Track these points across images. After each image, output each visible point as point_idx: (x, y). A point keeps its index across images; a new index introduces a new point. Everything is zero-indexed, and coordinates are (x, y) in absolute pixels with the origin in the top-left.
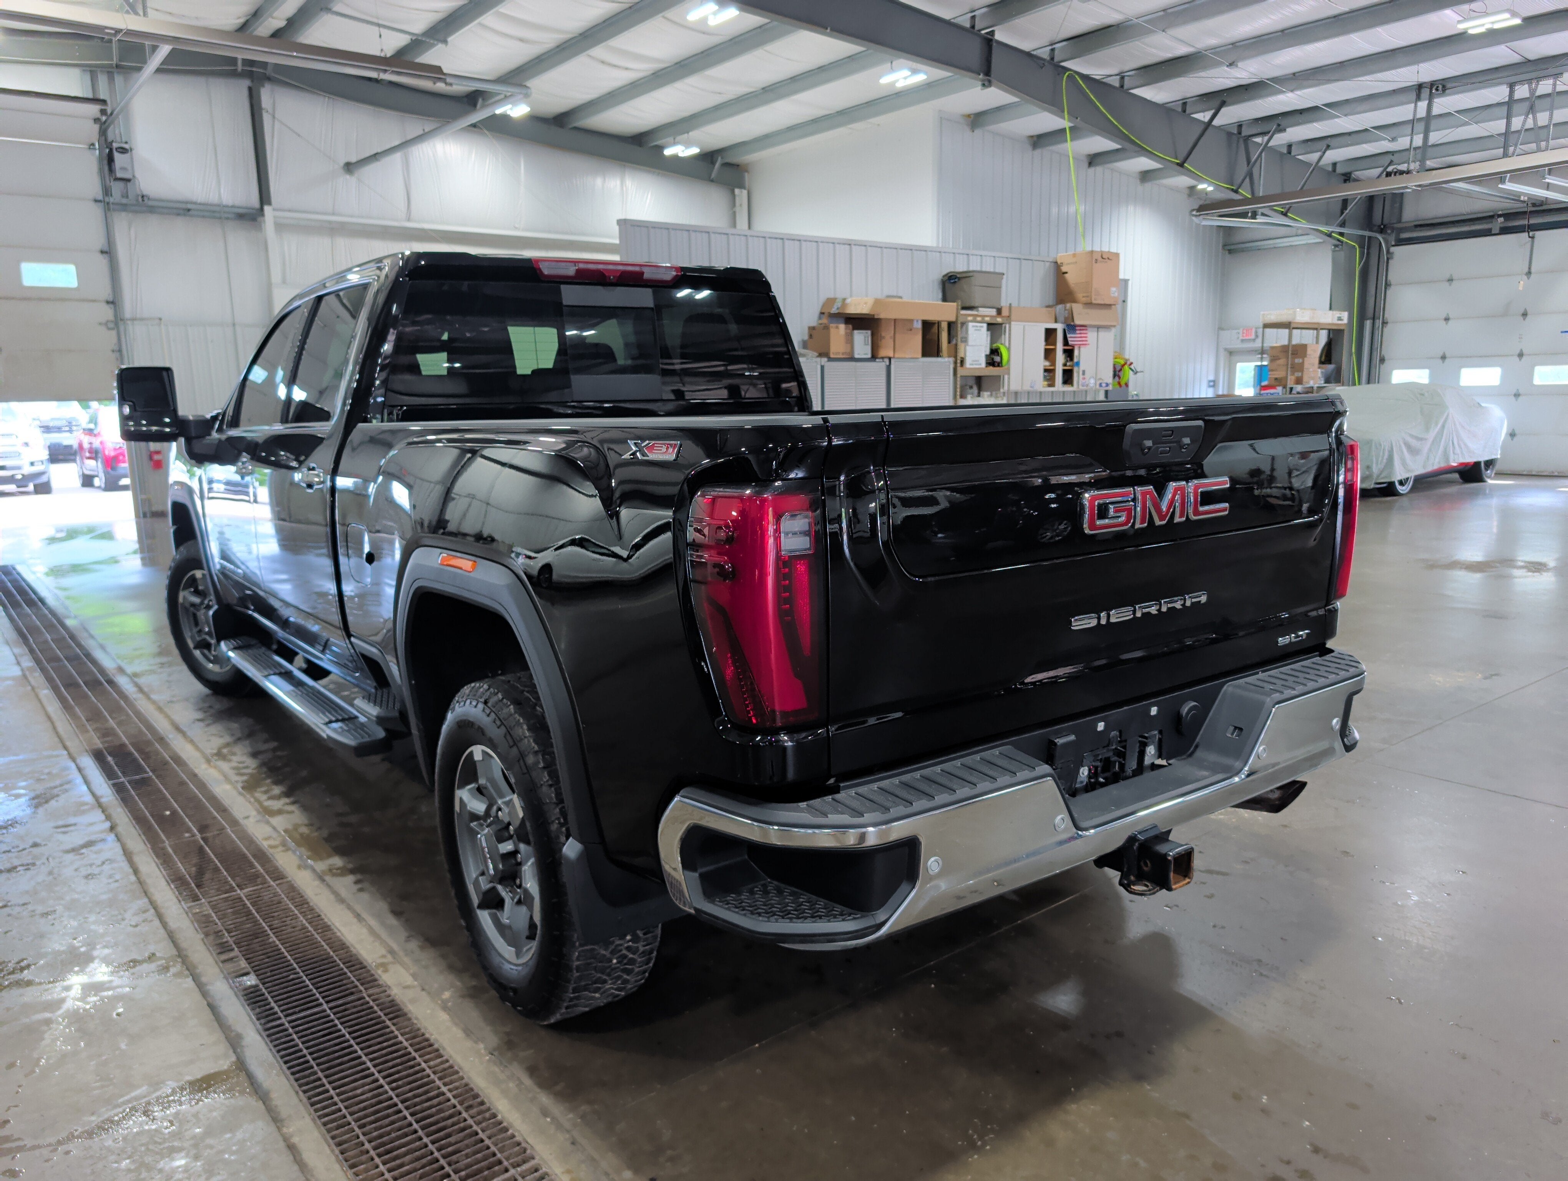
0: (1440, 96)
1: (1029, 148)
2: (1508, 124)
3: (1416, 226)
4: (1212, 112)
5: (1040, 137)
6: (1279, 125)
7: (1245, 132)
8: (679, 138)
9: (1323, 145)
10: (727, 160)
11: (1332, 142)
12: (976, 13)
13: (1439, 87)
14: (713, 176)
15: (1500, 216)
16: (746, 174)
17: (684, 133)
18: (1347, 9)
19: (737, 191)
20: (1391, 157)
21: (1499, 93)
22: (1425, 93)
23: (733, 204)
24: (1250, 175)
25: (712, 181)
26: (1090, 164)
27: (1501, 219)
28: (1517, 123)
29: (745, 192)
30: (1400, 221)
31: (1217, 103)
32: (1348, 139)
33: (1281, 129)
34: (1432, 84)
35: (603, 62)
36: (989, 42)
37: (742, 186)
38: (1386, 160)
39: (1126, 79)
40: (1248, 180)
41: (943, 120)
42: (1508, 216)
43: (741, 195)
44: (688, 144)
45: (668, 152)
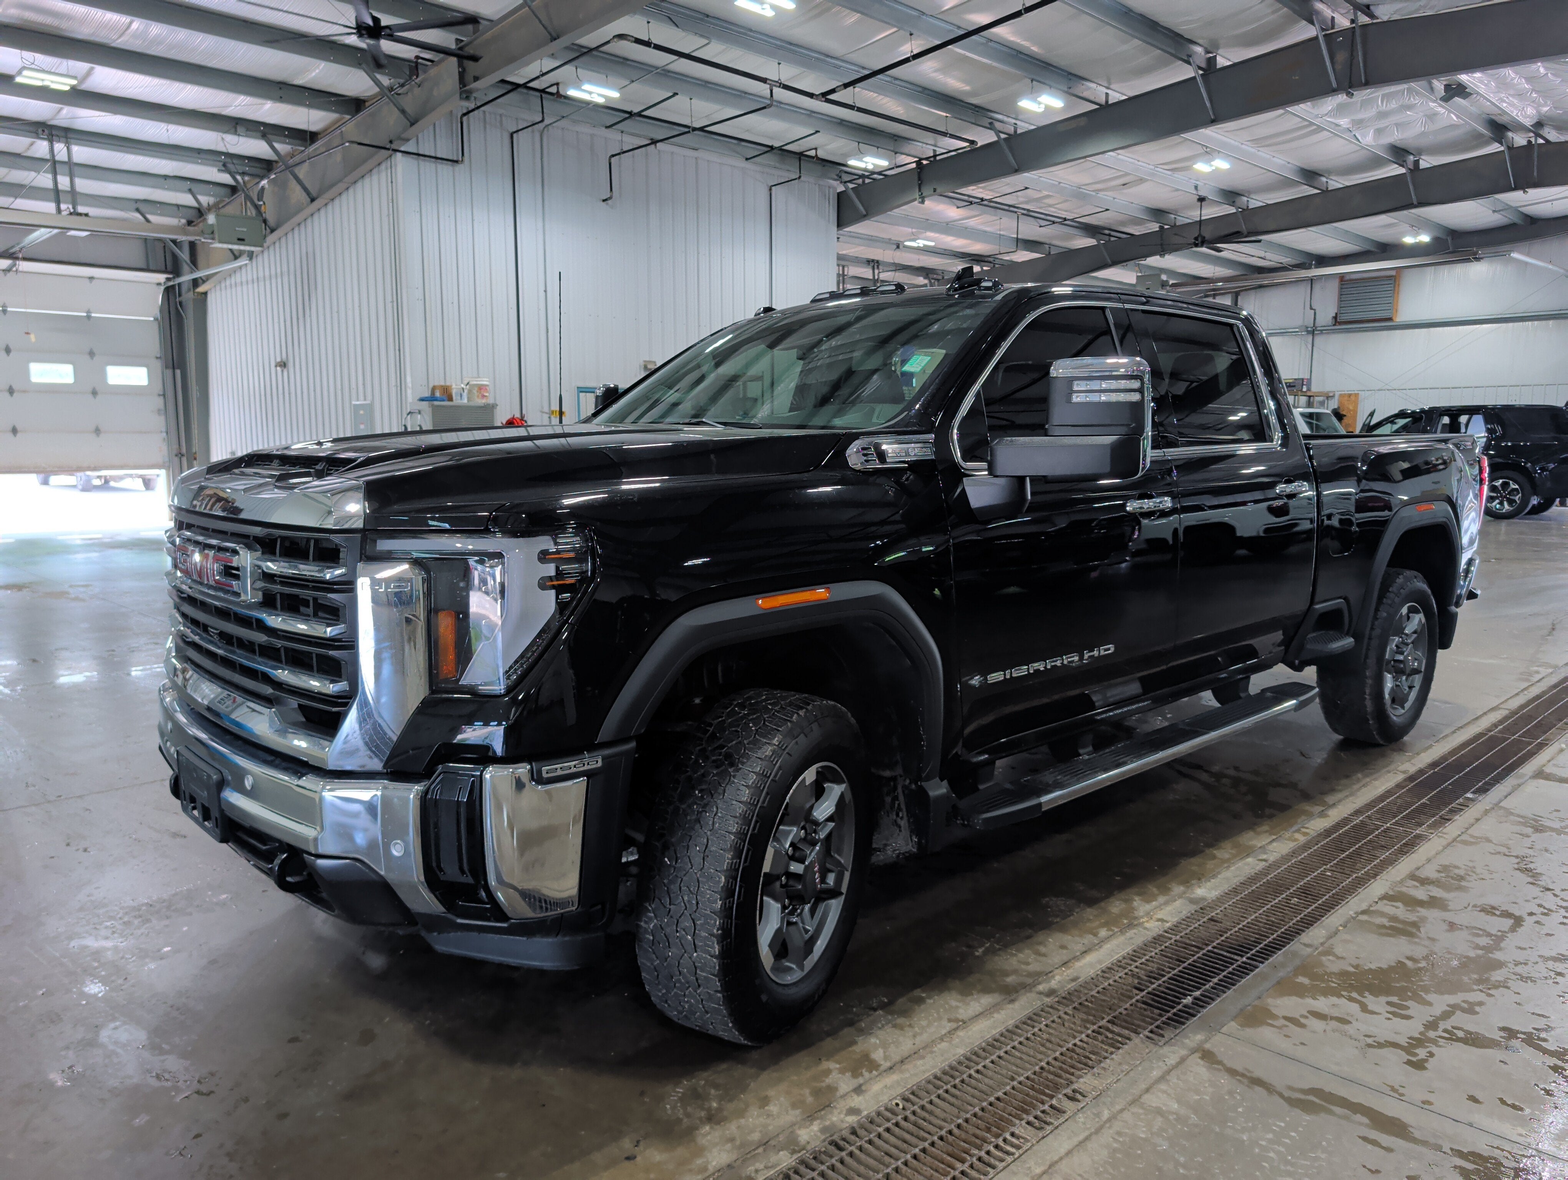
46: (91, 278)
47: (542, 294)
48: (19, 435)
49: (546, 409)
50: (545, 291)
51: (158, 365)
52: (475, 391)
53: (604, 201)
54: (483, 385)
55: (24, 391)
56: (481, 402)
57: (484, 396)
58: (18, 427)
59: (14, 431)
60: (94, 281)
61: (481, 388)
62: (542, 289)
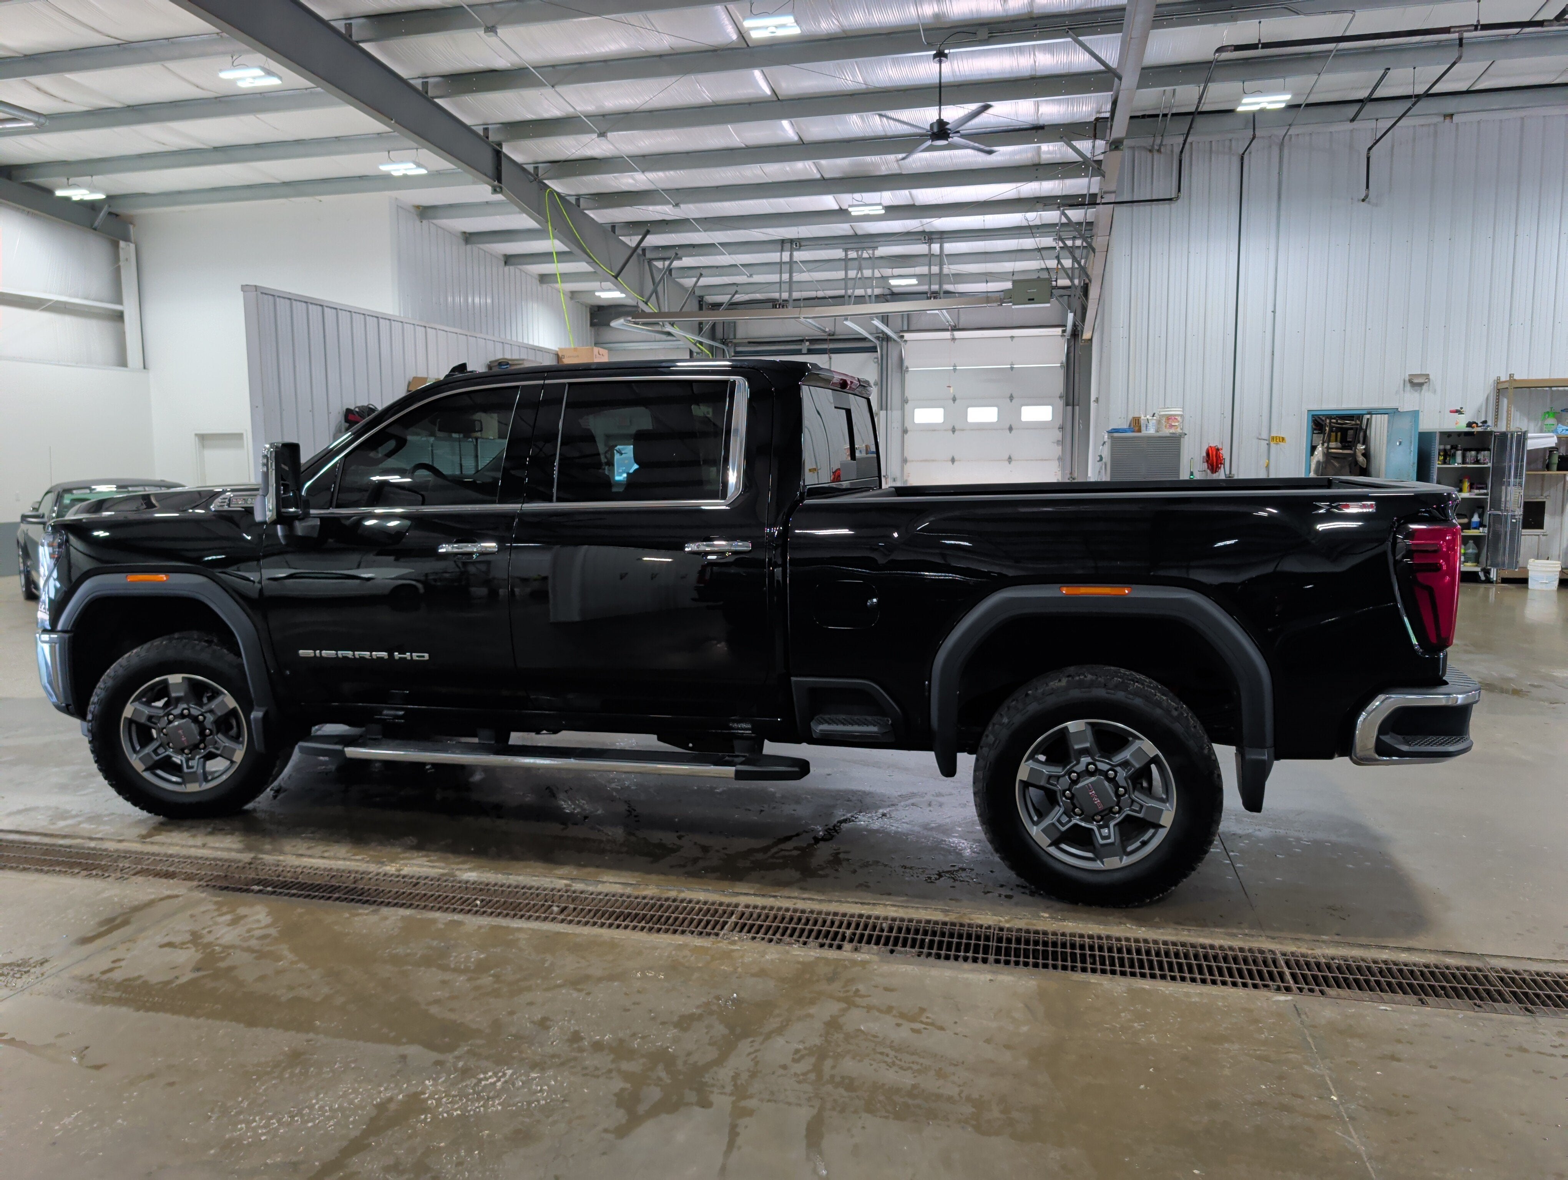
0: (799, 250)
1: (462, 242)
2: (846, 274)
3: (749, 343)
4: (640, 237)
5: (472, 234)
6: (677, 254)
7: (649, 255)
8: (72, 180)
9: (697, 272)
10: (113, 210)
11: (704, 272)
12: (490, 126)
13: (796, 244)
14: (96, 224)
15: (807, 340)
16: (131, 227)
17: (87, 175)
18: (770, 181)
19: (122, 244)
20: (734, 288)
21: (839, 253)
22: (787, 246)
23: (116, 258)
24: (655, 291)
25: (95, 229)
26: (506, 263)
27: (807, 343)
28: (852, 274)
29: (132, 246)
30: (735, 338)
31: (644, 230)
32: (717, 271)
33: (678, 257)
34: (791, 241)
35: (38, 89)
36: (498, 154)
37: (127, 239)
38: (733, 289)
39: (582, 200)
40: (654, 295)
41: (400, 208)
42: (813, 341)
43: (127, 249)
44: (93, 189)
45: (59, 193)
46: (1012, 337)
47: (1270, 315)
48: (956, 463)
49: (1265, 435)
50: (1274, 312)
51: (1060, 403)
52: (1163, 421)
53: (1363, 200)
54: (1171, 415)
55: (963, 430)
56: (1166, 432)
57: (1171, 426)
58: (956, 458)
59: (953, 460)
60: (1015, 339)
61: (1169, 418)
62: (1270, 308)
